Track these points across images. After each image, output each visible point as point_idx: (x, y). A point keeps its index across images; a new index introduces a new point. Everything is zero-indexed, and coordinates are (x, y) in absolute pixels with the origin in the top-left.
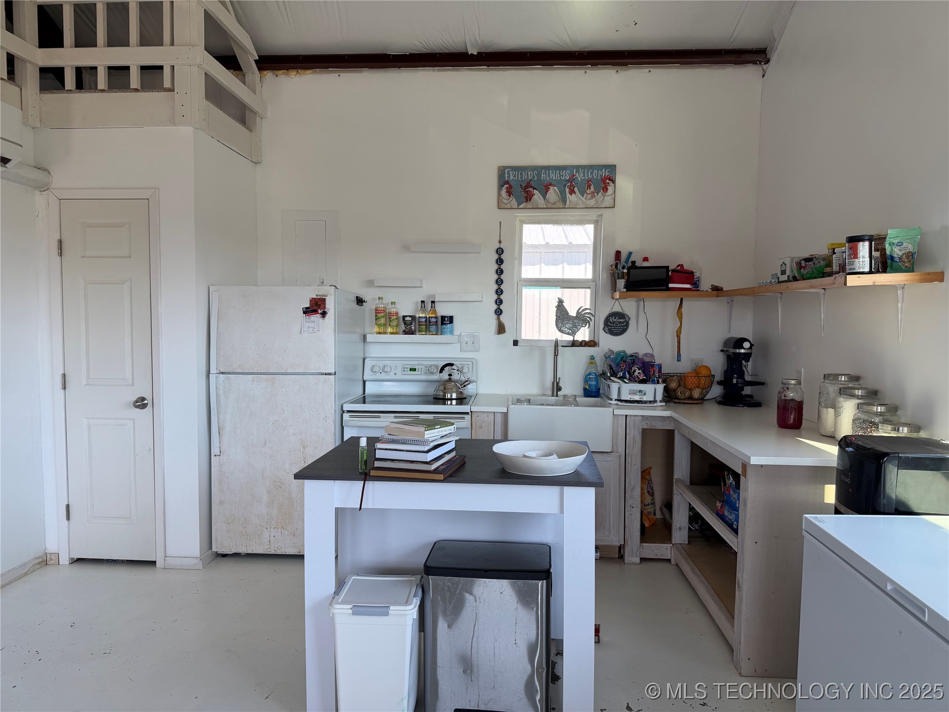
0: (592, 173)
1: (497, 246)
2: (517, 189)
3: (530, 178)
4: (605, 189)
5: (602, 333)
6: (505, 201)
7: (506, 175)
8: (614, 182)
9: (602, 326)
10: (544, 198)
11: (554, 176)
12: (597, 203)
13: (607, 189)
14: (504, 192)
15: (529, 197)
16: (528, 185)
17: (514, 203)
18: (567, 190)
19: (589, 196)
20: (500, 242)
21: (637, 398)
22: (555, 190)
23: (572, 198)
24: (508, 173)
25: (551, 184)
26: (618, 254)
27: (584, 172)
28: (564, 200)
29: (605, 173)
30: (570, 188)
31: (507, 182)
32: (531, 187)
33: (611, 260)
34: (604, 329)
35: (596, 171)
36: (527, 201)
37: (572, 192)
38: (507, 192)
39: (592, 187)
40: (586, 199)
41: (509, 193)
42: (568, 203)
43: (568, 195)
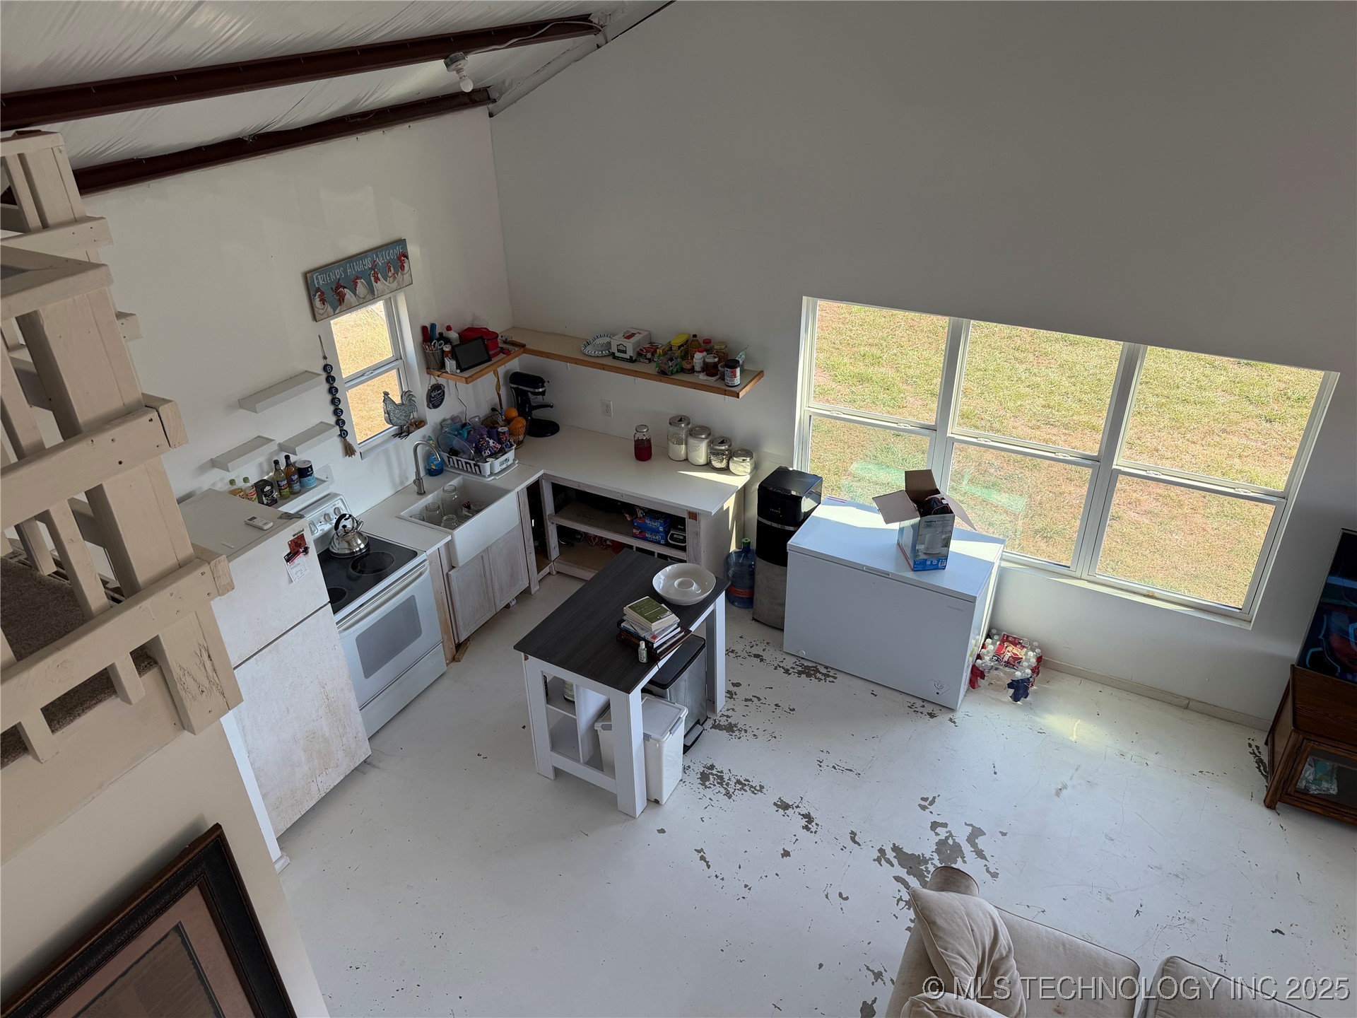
0: (389, 254)
1: (323, 363)
2: (330, 295)
3: (338, 277)
4: (402, 267)
5: (427, 409)
6: (321, 312)
7: (316, 282)
8: (407, 258)
9: (426, 403)
10: (355, 294)
11: (359, 268)
12: (399, 284)
13: (404, 267)
14: (317, 303)
15: (341, 299)
16: (339, 286)
17: (330, 310)
18: (372, 278)
19: (391, 279)
20: (325, 358)
21: (504, 466)
22: (362, 283)
23: (378, 286)
24: (317, 279)
25: (357, 278)
26: (424, 329)
27: (382, 254)
28: (371, 291)
29: (398, 250)
30: (374, 276)
31: (318, 290)
32: (341, 286)
33: (420, 338)
34: (428, 406)
35: (391, 251)
36: (340, 304)
37: (377, 280)
38: (320, 301)
39: (392, 269)
40: (389, 283)
41: (323, 301)
42: (376, 293)
43: (374, 284)
